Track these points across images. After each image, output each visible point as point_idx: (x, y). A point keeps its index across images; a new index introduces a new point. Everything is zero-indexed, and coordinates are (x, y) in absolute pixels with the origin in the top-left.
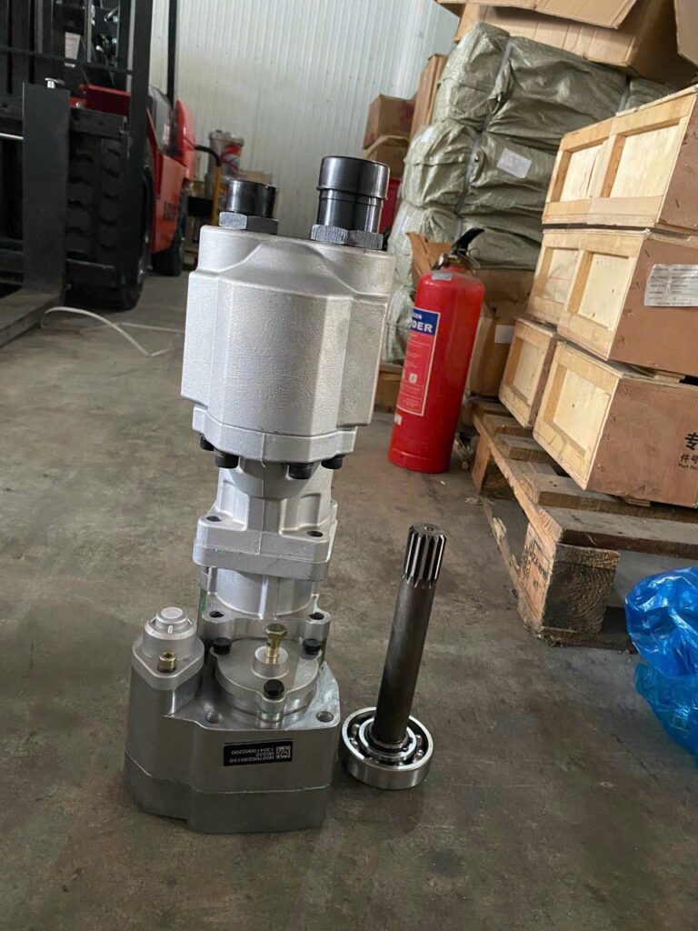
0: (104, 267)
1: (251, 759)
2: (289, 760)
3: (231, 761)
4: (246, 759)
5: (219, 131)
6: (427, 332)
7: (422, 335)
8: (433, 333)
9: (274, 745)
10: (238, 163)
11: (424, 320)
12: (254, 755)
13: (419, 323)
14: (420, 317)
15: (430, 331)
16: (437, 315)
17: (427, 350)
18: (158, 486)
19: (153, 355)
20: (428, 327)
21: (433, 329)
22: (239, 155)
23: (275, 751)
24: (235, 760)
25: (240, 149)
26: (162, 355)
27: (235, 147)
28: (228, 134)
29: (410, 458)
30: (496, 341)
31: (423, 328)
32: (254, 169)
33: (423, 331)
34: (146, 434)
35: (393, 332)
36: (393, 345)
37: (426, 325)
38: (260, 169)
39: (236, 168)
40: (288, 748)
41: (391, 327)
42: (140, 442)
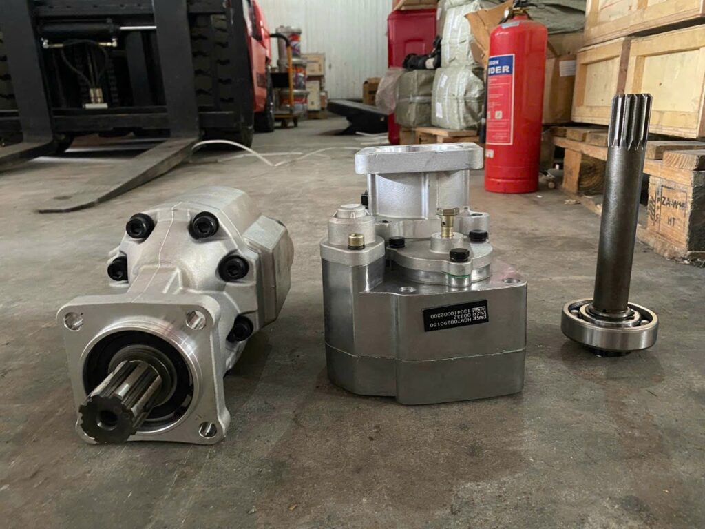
0: (227, 113)
1: (450, 322)
2: (486, 320)
3: (432, 325)
4: (445, 323)
5: (282, 27)
6: (506, 73)
7: (501, 76)
8: (511, 72)
9: (469, 306)
10: (299, 47)
11: (501, 64)
12: (451, 318)
13: (497, 68)
14: (497, 62)
15: (508, 71)
16: (512, 57)
17: (508, 88)
18: (316, 221)
19: (277, 165)
20: (506, 69)
21: (511, 69)
22: (299, 41)
23: (471, 313)
24: (435, 325)
25: (299, 37)
26: (283, 165)
27: (296, 35)
28: (288, 27)
29: (505, 183)
30: (561, 75)
31: (501, 70)
32: (310, 51)
33: (501, 74)
34: (293, 200)
35: (462, 105)
36: (464, 115)
37: (504, 67)
38: (315, 51)
39: (299, 51)
40: (484, 308)
41: (460, 101)
42: (292, 204)
